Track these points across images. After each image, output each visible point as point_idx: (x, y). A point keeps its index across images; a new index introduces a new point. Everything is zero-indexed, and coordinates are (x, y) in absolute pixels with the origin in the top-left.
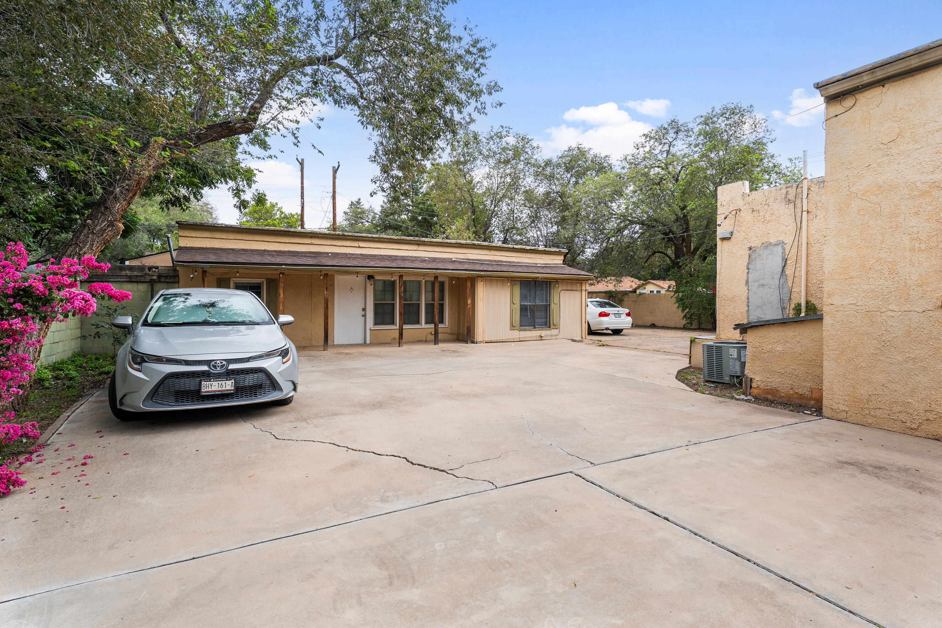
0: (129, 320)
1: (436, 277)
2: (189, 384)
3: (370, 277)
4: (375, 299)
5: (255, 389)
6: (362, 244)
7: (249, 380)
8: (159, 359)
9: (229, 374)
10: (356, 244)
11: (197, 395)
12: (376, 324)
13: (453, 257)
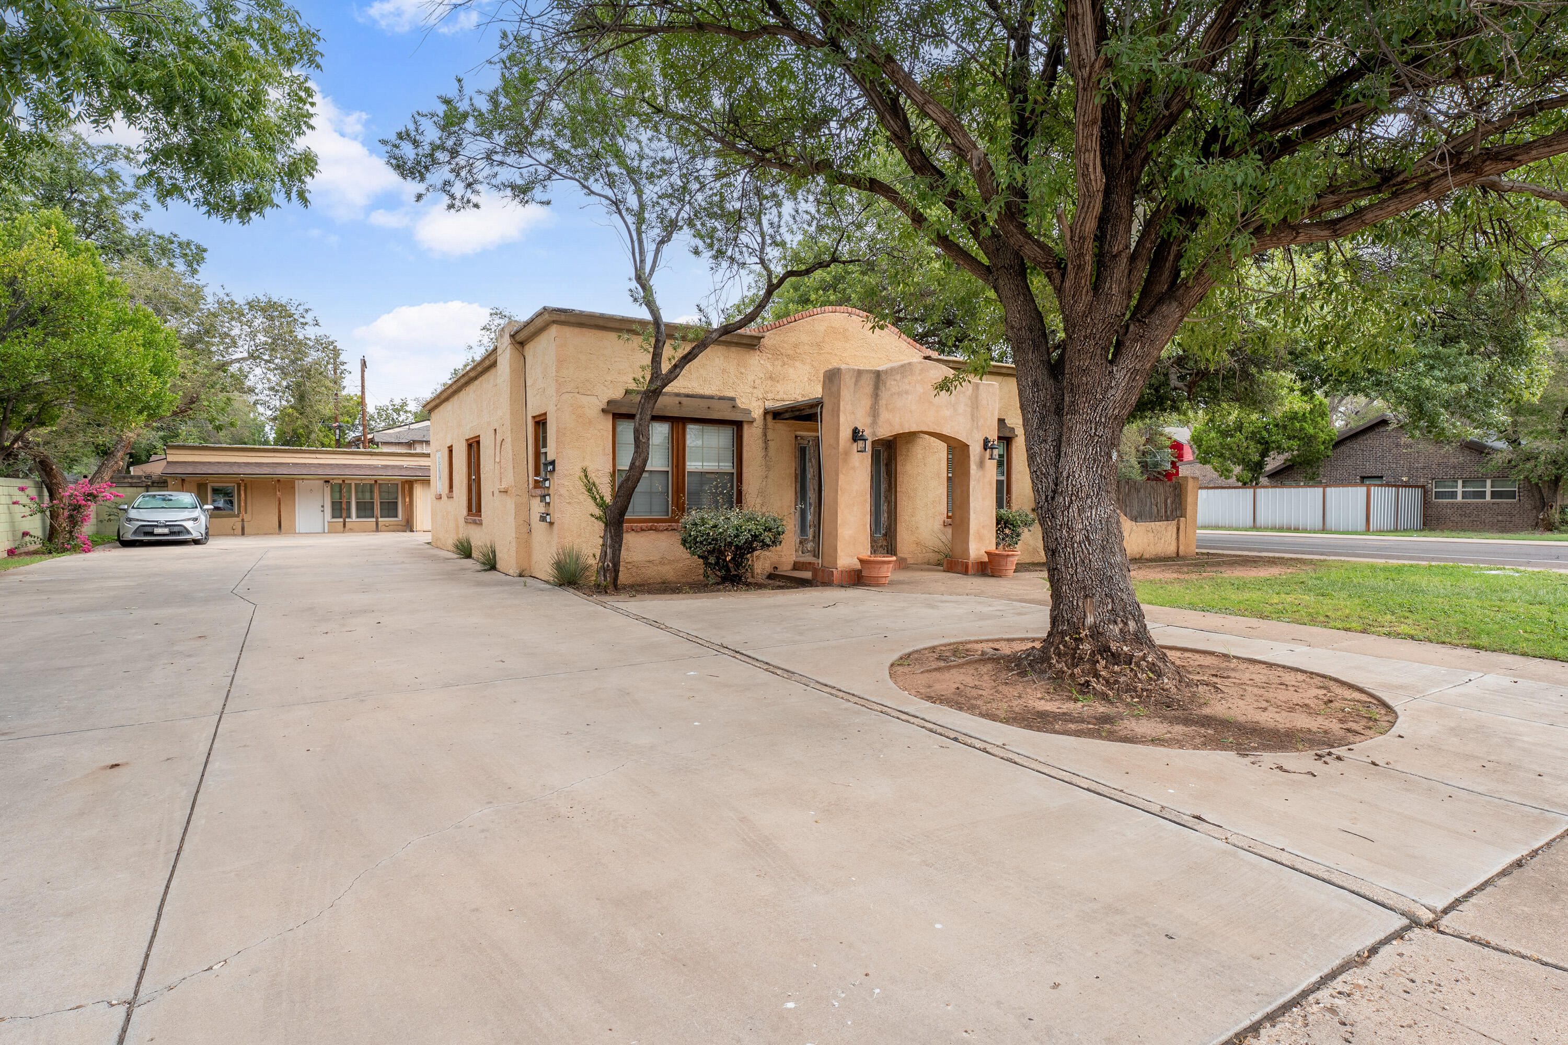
0: (126, 507)
1: (376, 481)
2: (149, 529)
3: (327, 482)
4: (332, 497)
5: (179, 533)
6: (318, 456)
7: (176, 529)
8: (138, 520)
9: (166, 526)
10: (314, 456)
11: (152, 534)
12: (333, 517)
13: (405, 464)
